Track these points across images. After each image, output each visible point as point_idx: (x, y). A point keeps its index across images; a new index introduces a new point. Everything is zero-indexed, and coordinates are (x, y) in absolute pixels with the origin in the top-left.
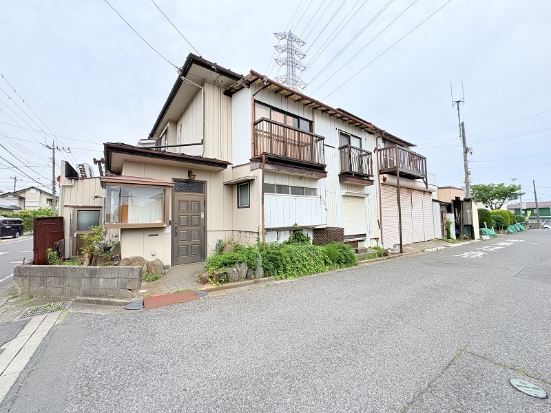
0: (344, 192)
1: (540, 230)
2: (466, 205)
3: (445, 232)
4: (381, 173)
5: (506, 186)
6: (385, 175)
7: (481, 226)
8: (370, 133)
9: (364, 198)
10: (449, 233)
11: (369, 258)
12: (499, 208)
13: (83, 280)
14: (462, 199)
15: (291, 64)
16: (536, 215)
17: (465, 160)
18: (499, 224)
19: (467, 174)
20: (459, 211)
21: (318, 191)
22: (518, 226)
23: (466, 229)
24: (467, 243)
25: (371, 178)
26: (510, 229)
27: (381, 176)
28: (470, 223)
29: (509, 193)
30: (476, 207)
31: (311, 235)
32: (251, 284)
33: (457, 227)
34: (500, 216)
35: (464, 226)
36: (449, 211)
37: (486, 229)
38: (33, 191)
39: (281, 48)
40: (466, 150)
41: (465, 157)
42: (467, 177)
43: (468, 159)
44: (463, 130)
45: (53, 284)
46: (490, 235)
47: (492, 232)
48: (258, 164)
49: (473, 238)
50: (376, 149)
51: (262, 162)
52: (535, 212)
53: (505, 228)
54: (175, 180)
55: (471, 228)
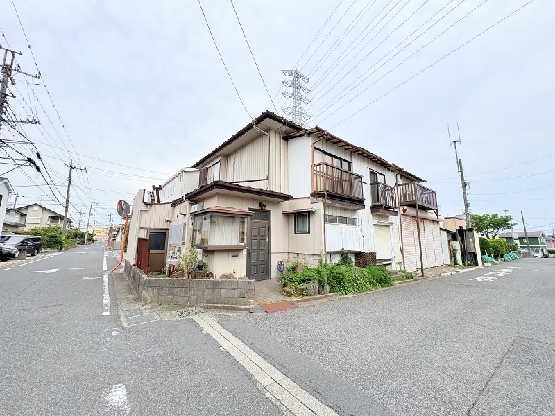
0: (376, 222)
1: (531, 258)
2: (468, 234)
3: (453, 258)
4: (401, 205)
5: (499, 216)
6: (405, 207)
7: (483, 253)
8: (392, 171)
9: (389, 226)
10: (455, 259)
11: (399, 280)
12: (494, 237)
13: (207, 290)
14: (465, 228)
15: (297, 97)
16: (525, 244)
17: (464, 193)
18: (496, 251)
19: (467, 205)
20: (462, 239)
21: (357, 221)
22: (513, 254)
23: (469, 256)
24: (472, 269)
25: (395, 210)
26: (506, 256)
27: (402, 208)
28: (473, 251)
29: (503, 223)
30: (477, 236)
31: (353, 258)
32: (323, 297)
33: (463, 254)
34: (497, 244)
35: (469, 253)
36: (455, 239)
37: (486, 257)
38: (36, 208)
39: (288, 83)
40: (465, 184)
41: (464, 190)
42: (466, 209)
43: (467, 192)
44: (461, 167)
45: (179, 293)
46: (491, 262)
47: (493, 259)
48: (320, 199)
49: (476, 264)
50: (396, 184)
51: (324, 197)
52: (525, 241)
53: (502, 256)
54: (250, 210)
55: (474, 255)
